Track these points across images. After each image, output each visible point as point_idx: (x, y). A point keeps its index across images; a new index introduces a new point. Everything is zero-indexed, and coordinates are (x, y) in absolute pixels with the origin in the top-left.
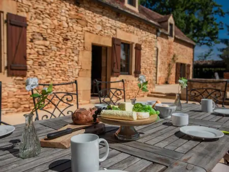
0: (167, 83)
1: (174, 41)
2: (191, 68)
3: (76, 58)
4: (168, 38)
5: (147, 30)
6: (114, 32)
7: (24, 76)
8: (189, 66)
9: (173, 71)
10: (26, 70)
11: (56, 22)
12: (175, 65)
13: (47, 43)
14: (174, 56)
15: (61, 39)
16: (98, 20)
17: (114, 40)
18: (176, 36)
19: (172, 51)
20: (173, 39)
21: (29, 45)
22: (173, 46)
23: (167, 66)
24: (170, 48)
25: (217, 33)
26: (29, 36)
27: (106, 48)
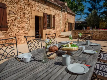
0: (64, 31)
1: (67, 13)
2: (74, 25)
3: (28, 22)
4: (65, 12)
5: (57, 9)
6: (44, 10)
7: (7, 30)
8: (73, 24)
9: (67, 26)
10: (7, 28)
11: (19, 6)
12: (68, 23)
13: (16, 16)
14: (67, 20)
15: (22, 14)
16: (37, 5)
17: (44, 14)
18: (68, 11)
19: (66, 17)
20: (67, 12)
21: (8, 16)
22: (67, 16)
23: (64, 24)
24: (66, 16)
25: (84, 10)
26: (8, 12)
27: (41, 17)
